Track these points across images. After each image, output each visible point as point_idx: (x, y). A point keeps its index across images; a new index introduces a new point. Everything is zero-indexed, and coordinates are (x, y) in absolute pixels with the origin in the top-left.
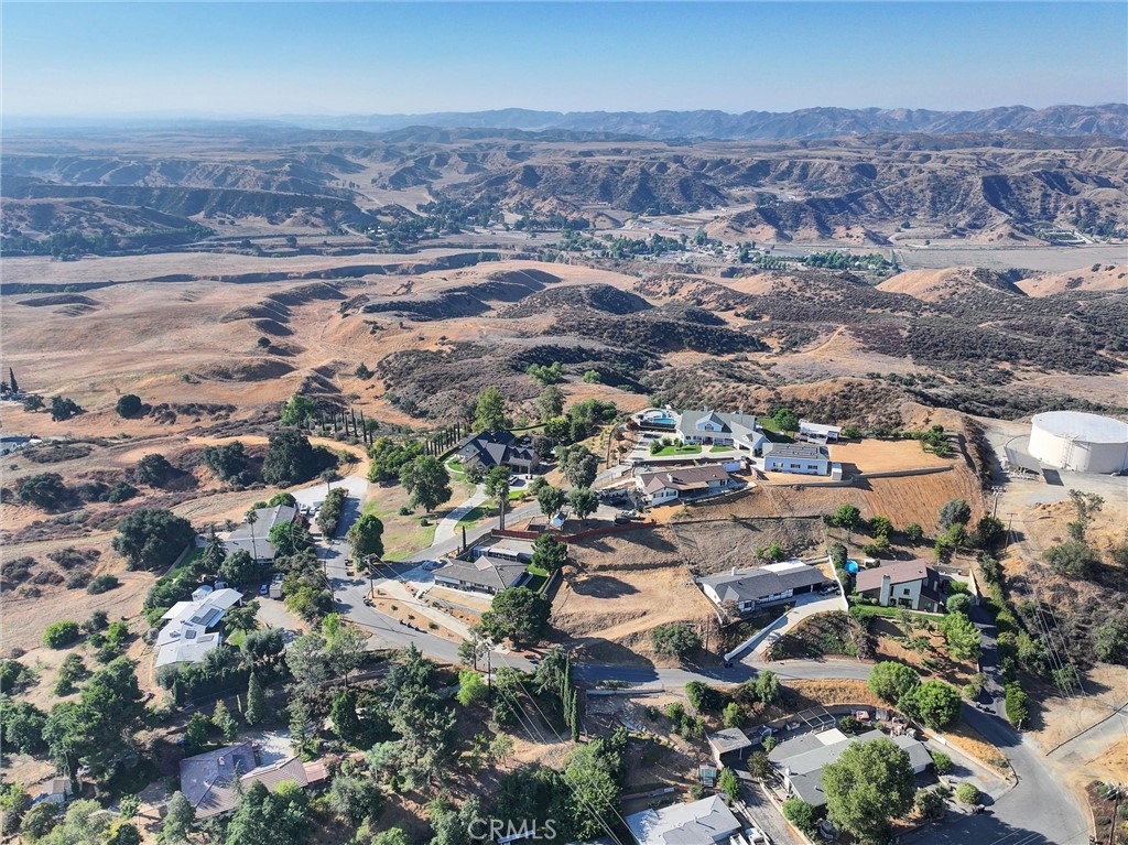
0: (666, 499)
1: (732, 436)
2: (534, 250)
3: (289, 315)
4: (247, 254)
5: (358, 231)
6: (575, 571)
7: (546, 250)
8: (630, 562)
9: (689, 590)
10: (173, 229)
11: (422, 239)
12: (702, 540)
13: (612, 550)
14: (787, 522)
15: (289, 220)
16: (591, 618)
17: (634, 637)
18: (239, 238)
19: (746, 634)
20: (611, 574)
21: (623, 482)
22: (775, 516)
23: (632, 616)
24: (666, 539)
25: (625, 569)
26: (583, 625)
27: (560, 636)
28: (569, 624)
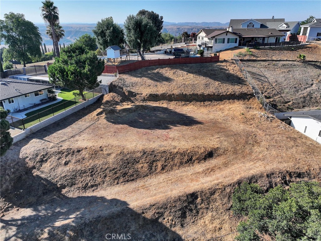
0: (226, 46)
6: (118, 98)
8: (189, 92)
9: (274, 124)
13: (168, 79)
17: (190, 204)
23: (186, 158)
24: (231, 72)
25: (182, 100)
26: (92, 171)
27: (40, 192)
28: (67, 168)
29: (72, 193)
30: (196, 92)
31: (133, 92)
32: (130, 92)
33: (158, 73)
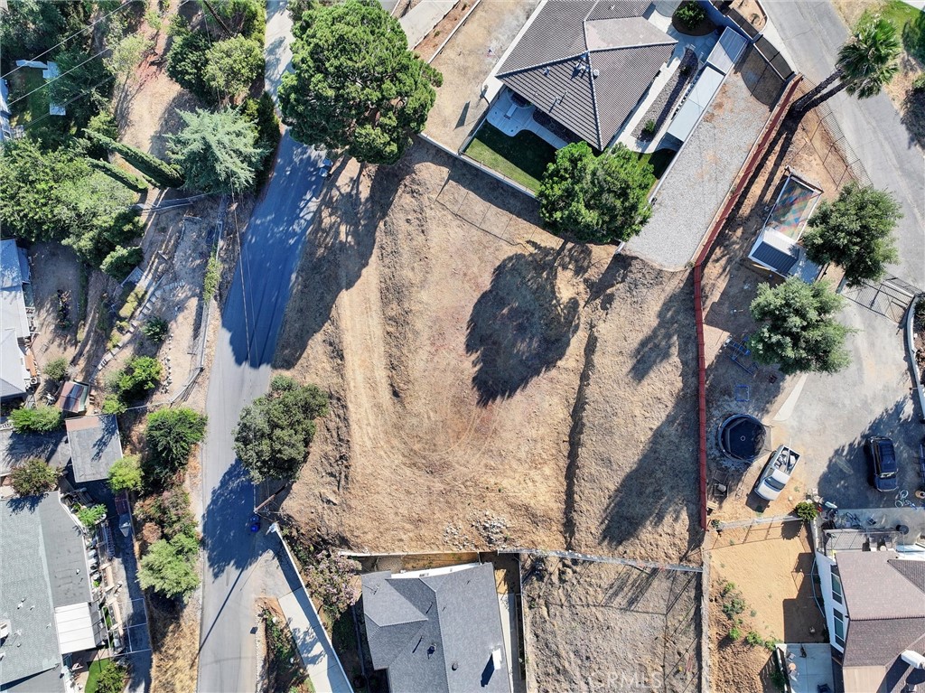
9: (465, 527)
29: (379, 234)
31: (611, 304)
32: (613, 298)
33: (668, 360)
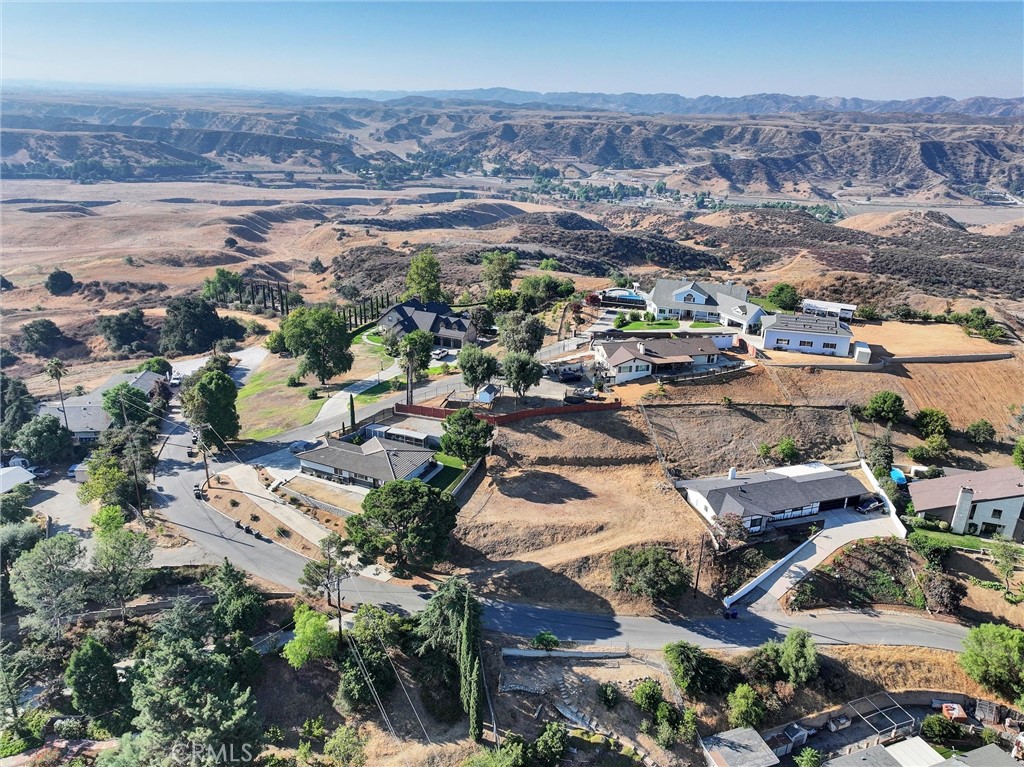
0: (634, 375)
1: (718, 310)
2: (508, 192)
3: (269, 229)
4: (249, 185)
5: (350, 171)
6: (503, 463)
7: (518, 193)
8: (583, 454)
9: (667, 497)
10: (184, 162)
11: (407, 180)
12: (685, 430)
13: (558, 437)
14: (801, 413)
15: (290, 161)
16: (520, 532)
17: (584, 564)
18: (242, 173)
19: (754, 567)
20: (555, 470)
21: (578, 355)
22: (784, 403)
23: (581, 531)
24: (635, 426)
25: (575, 464)
26: (507, 541)
27: (471, 557)
28: (486, 539)
29: (495, 558)
30: (591, 455)
31: (519, 454)
32: (515, 454)
33: (546, 426)
